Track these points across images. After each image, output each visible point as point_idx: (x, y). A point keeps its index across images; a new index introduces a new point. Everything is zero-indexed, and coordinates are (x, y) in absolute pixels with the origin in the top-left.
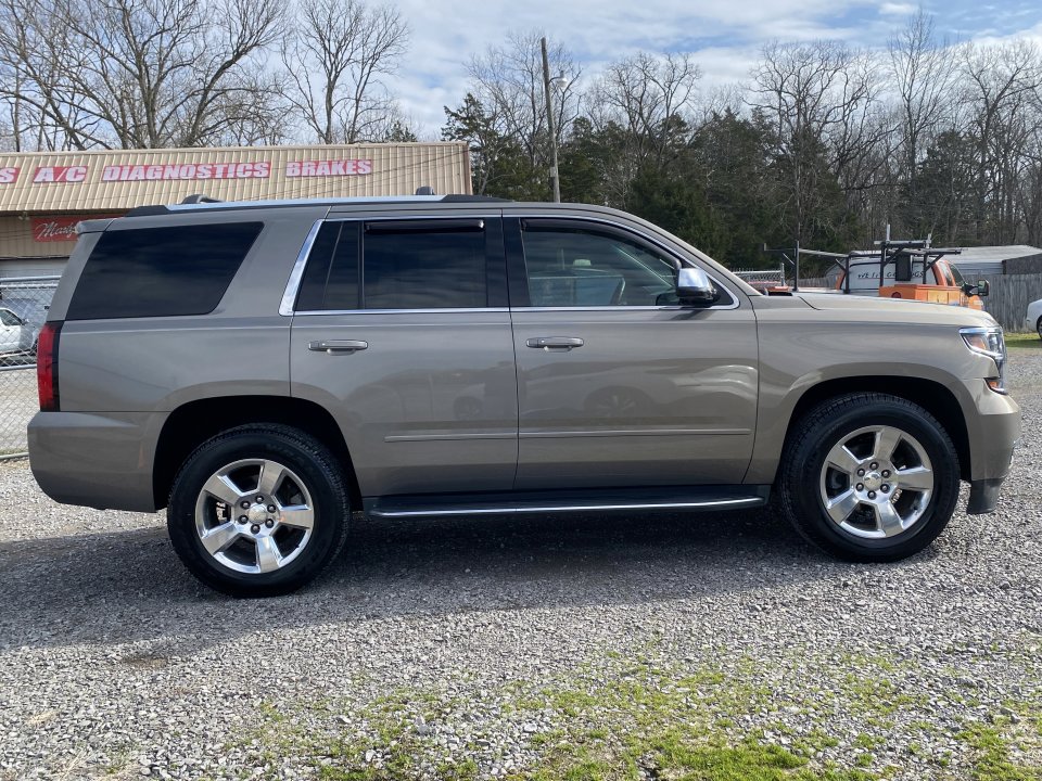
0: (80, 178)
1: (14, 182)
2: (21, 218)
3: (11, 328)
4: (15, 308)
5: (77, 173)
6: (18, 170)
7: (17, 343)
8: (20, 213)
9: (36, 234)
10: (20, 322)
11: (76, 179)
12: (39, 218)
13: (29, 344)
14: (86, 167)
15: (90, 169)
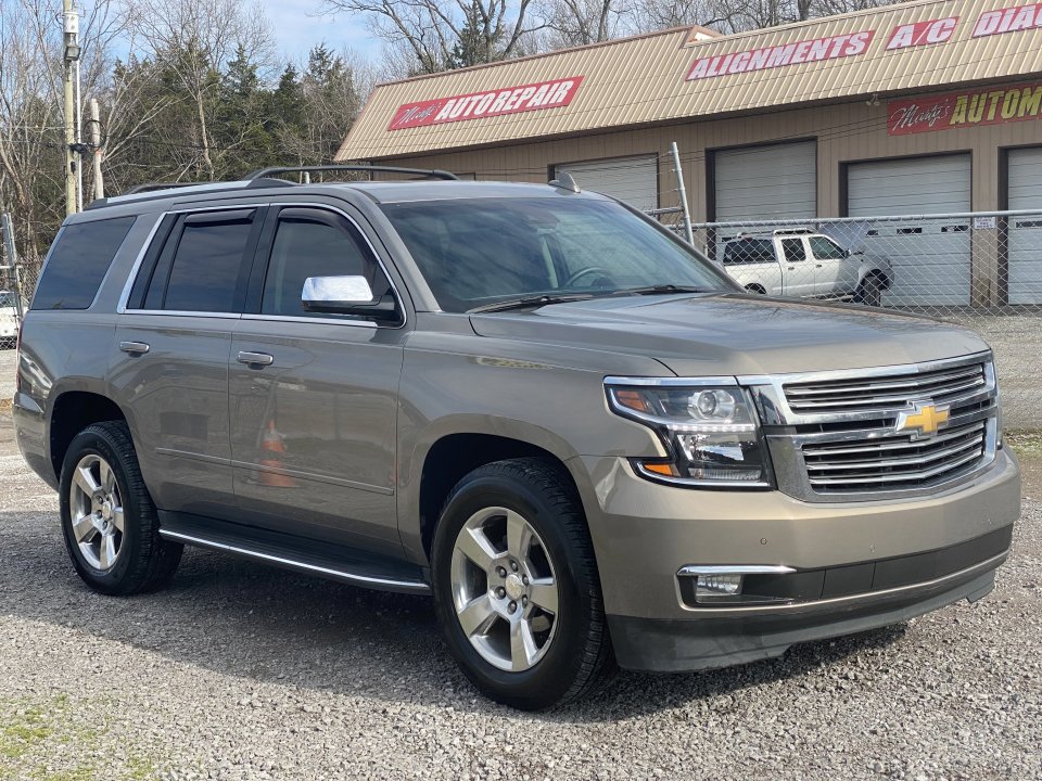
0: (944, 35)
1: (863, 53)
2: (868, 103)
3: (825, 263)
4: (835, 234)
5: (942, 29)
6: (872, 33)
7: (831, 284)
8: (867, 97)
9: (891, 123)
10: (841, 254)
11: (939, 39)
12: (895, 101)
13: (853, 285)
14: (957, 18)
15: (961, 21)
